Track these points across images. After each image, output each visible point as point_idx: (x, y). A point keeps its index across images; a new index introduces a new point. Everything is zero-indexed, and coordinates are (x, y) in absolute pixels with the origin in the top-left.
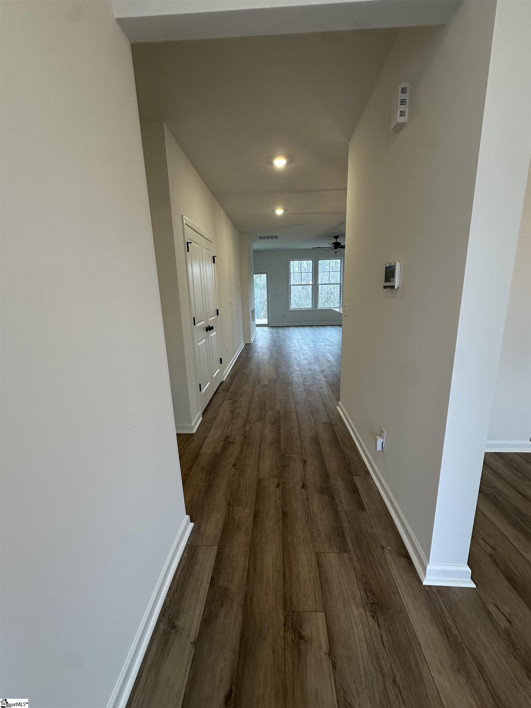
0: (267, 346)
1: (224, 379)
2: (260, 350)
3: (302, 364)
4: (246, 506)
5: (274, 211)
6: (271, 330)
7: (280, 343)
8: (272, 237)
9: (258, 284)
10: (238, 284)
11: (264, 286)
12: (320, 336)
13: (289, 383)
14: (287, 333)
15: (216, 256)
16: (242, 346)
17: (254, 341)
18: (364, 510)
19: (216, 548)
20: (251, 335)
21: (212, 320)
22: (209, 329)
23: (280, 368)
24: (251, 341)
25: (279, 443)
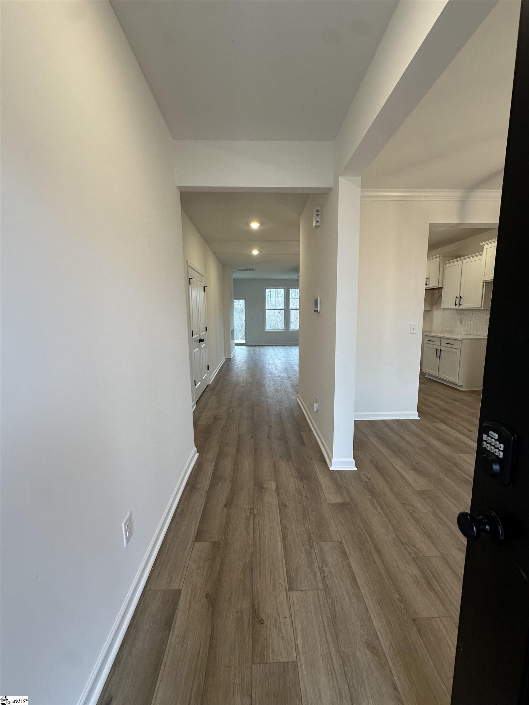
0: (245, 360)
1: (210, 383)
2: (239, 363)
3: (274, 373)
4: (232, 446)
5: (251, 252)
6: (248, 348)
7: (257, 358)
8: (250, 270)
9: (236, 308)
10: (221, 307)
11: (242, 310)
12: (291, 353)
13: (262, 385)
14: (262, 351)
15: (206, 286)
16: (223, 361)
17: (234, 357)
18: (304, 445)
19: (214, 463)
20: (231, 352)
21: (203, 335)
22: (201, 341)
23: (255, 375)
24: (231, 357)
25: (253, 418)
